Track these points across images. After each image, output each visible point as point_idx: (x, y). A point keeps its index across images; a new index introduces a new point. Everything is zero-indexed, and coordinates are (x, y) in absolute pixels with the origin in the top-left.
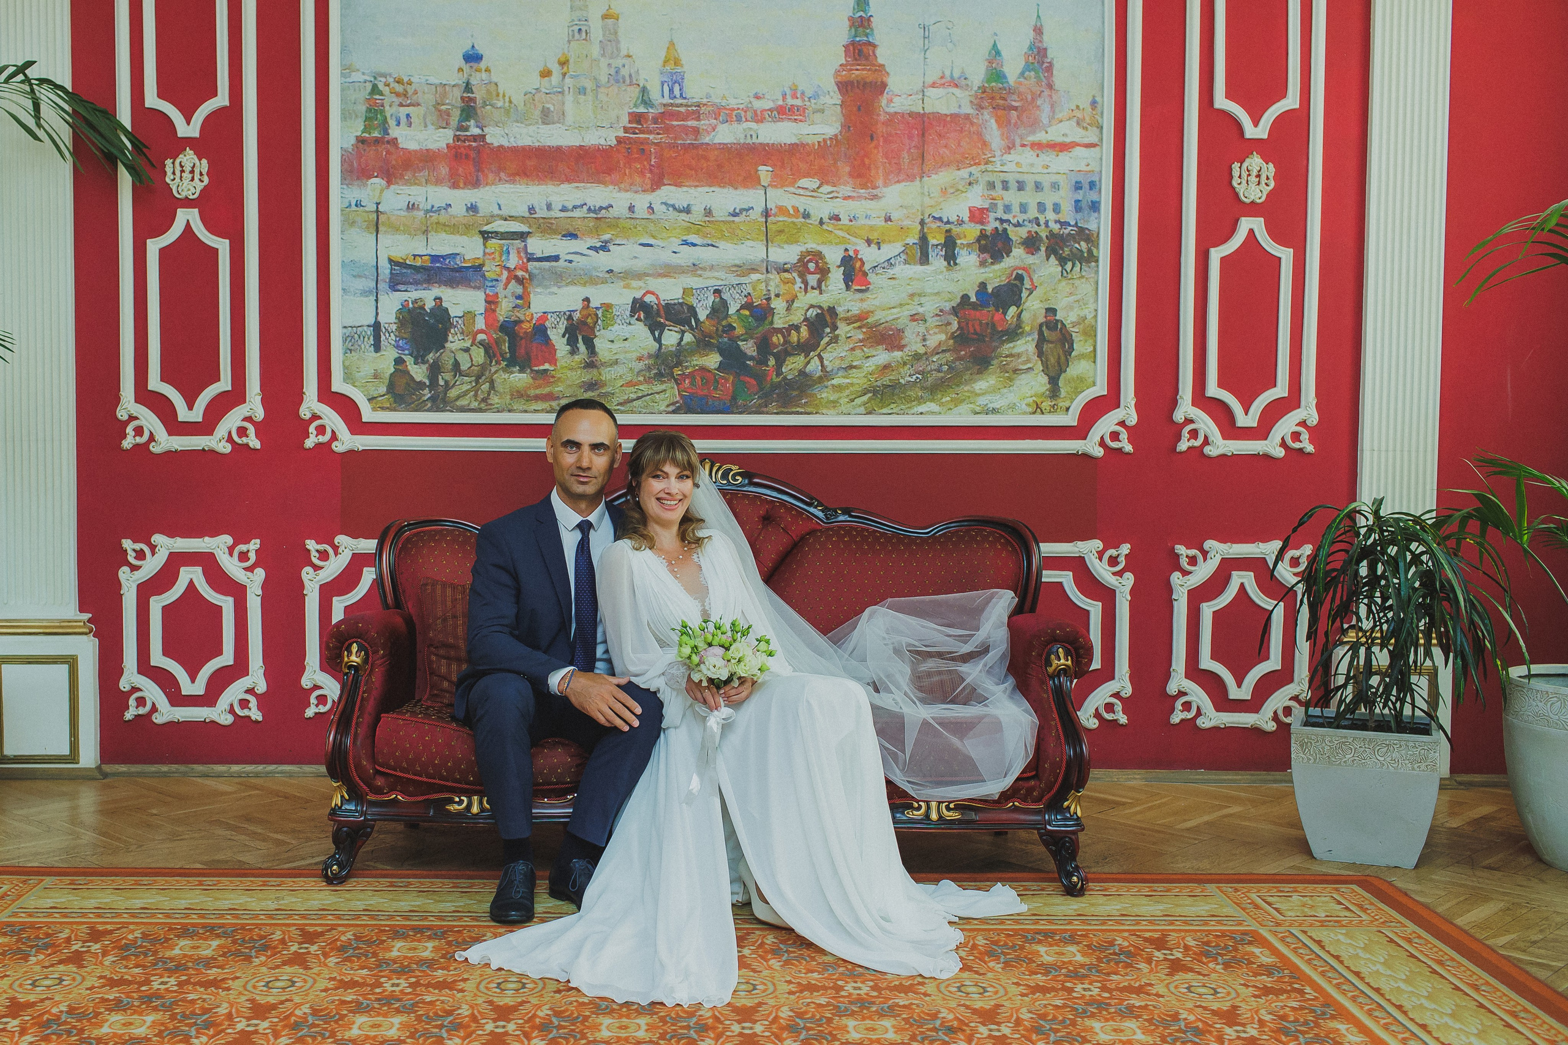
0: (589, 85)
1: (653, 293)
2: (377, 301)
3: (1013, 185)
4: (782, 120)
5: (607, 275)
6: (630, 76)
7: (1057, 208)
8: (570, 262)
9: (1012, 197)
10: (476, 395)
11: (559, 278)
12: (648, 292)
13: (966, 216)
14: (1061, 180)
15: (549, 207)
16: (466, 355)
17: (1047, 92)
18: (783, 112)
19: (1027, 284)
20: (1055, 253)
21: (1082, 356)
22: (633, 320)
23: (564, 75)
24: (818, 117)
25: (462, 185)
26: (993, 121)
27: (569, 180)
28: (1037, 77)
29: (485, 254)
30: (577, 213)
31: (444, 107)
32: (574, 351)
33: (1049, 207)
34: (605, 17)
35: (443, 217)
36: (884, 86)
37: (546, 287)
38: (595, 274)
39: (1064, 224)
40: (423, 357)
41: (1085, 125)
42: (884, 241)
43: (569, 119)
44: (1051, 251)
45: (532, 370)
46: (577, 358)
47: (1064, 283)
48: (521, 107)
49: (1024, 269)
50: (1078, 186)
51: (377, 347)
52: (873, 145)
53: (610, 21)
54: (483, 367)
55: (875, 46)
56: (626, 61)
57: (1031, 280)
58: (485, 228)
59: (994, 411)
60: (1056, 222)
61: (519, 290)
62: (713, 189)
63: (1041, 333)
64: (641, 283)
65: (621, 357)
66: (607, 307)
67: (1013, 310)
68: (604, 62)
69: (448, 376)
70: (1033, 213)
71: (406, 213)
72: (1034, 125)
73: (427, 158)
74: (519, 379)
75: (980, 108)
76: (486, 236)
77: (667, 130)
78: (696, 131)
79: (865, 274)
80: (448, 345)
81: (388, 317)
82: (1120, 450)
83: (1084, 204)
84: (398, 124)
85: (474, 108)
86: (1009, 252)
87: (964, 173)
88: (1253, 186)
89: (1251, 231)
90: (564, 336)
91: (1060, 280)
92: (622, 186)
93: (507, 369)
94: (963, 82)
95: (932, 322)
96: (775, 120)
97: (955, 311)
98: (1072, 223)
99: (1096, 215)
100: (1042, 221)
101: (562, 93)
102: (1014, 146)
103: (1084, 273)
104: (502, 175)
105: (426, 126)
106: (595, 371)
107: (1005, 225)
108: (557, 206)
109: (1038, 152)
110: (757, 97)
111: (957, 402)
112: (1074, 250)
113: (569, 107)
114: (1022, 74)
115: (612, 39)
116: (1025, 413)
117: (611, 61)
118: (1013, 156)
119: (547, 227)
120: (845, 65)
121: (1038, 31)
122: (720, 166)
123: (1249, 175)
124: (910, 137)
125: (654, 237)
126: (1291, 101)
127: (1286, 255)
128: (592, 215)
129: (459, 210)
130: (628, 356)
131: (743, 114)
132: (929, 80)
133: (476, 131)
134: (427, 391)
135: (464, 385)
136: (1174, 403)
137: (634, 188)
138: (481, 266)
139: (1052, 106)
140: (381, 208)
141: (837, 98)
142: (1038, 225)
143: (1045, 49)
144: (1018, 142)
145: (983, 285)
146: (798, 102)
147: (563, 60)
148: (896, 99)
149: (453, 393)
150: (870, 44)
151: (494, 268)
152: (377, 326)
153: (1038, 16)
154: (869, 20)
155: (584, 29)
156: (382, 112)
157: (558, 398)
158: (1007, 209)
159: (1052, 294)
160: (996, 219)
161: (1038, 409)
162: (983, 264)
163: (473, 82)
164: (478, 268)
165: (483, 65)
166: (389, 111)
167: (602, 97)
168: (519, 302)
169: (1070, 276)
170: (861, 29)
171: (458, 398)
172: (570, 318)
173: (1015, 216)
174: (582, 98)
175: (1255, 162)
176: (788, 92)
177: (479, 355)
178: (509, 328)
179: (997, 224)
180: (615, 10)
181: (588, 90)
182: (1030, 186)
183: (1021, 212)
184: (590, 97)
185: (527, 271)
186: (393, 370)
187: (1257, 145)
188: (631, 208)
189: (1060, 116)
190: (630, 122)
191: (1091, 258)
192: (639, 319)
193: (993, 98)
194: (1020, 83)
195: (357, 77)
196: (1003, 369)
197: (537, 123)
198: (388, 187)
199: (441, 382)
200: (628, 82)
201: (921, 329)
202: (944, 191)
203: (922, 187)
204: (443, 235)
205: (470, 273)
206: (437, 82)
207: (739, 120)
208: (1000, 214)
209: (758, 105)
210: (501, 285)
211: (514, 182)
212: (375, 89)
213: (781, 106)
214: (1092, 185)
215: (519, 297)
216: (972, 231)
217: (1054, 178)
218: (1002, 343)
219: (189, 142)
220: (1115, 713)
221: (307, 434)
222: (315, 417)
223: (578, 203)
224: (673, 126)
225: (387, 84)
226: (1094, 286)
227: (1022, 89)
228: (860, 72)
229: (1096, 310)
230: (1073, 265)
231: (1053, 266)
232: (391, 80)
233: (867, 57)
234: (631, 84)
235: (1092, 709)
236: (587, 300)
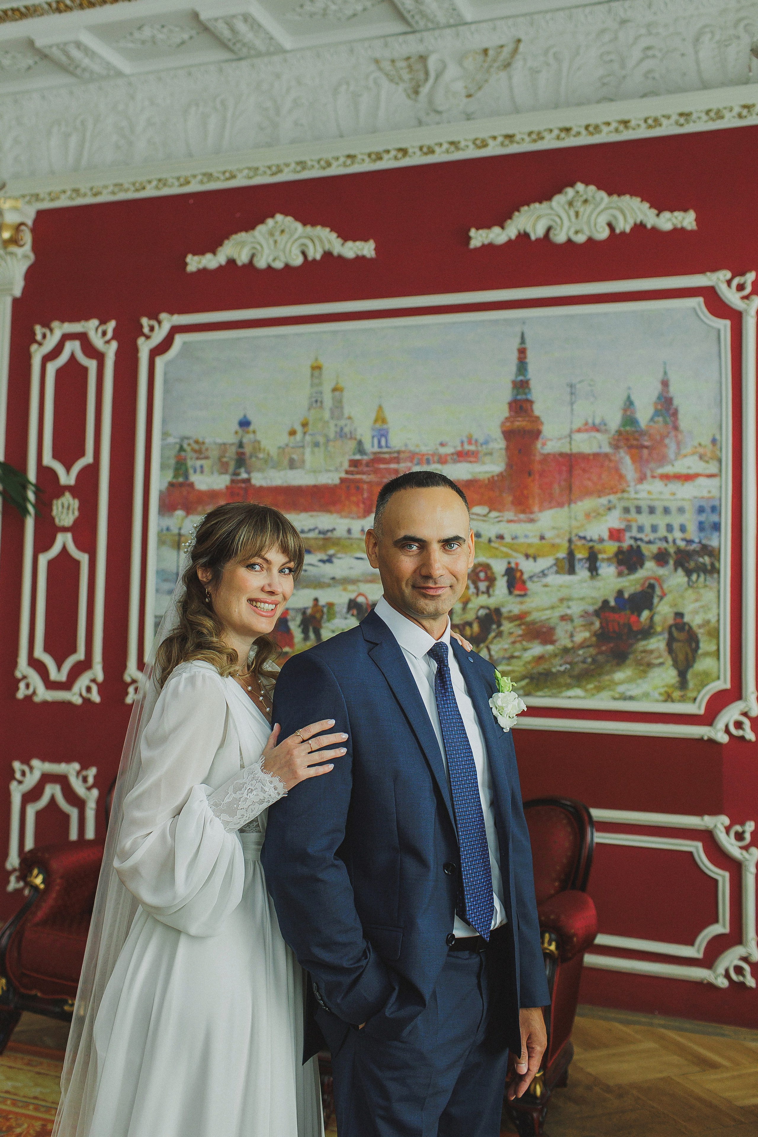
0: (321, 440)
1: (363, 595)
3: (645, 509)
4: (460, 462)
5: (331, 581)
6: (351, 433)
7: (683, 529)
9: (645, 520)
12: (360, 594)
13: (606, 535)
14: (687, 505)
17: (673, 433)
18: (461, 456)
19: (658, 592)
20: (683, 566)
21: (707, 654)
22: (349, 616)
23: (305, 433)
24: (487, 459)
26: (628, 458)
27: (306, 510)
28: (666, 423)
30: (311, 535)
31: (224, 460)
32: (306, 637)
33: (676, 527)
34: (334, 390)
36: (539, 432)
38: (322, 580)
39: (689, 542)
41: (707, 459)
42: (539, 556)
43: (308, 465)
44: (679, 564)
47: (690, 591)
48: (275, 457)
49: (655, 579)
50: (701, 510)
52: (531, 479)
53: (337, 393)
55: (532, 402)
56: (347, 422)
57: (662, 588)
59: (631, 698)
60: (683, 539)
63: (670, 633)
64: (354, 588)
66: (330, 605)
67: (646, 614)
68: (332, 423)
70: (662, 532)
72: (663, 460)
73: (212, 496)
75: (617, 447)
77: (376, 471)
79: (524, 582)
82: (743, 738)
83: (707, 525)
84: (195, 472)
85: (244, 460)
86: (642, 565)
87: (604, 500)
90: (299, 626)
91: (686, 589)
92: (343, 514)
94: (603, 428)
95: (578, 622)
96: (455, 462)
97: (597, 613)
98: (697, 541)
99: (718, 534)
100: (670, 539)
101: (303, 446)
102: (646, 477)
103: (707, 583)
105: (213, 473)
107: (639, 543)
109: (666, 482)
110: (442, 445)
111: (599, 689)
112: (699, 564)
113: (308, 457)
114: (652, 419)
115: (338, 405)
116: (657, 701)
117: (337, 422)
118: (645, 486)
120: (509, 418)
121: (665, 384)
124: (560, 472)
128: (321, 536)
131: (431, 458)
132: (575, 427)
133: (244, 476)
137: (352, 516)
139: (678, 444)
140: (183, 532)
141: (503, 444)
143: (672, 399)
144: (649, 474)
145: (620, 593)
146: (472, 448)
147: (304, 422)
148: (549, 443)
150: (528, 400)
153: (665, 372)
154: (527, 382)
155: (319, 399)
156: (185, 464)
158: (641, 529)
159: (680, 600)
160: (631, 538)
161: (668, 698)
162: (620, 574)
163: (245, 440)
165: (251, 428)
166: (190, 463)
167: (330, 448)
169: (695, 585)
170: (521, 390)
172: (304, 613)
173: (648, 535)
174: (316, 450)
176: (465, 440)
179: (632, 542)
180: (341, 384)
181: (321, 444)
182: (659, 510)
183: (652, 531)
184: (322, 448)
188: (349, 531)
189: (684, 452)
190: (350, 466)
191: (714, 570)
192: (353, 615)
193: (627, 440)
194: (651, 427)
195: (171, 440)
196: (639, 663)
197: (285, 469)
198: (187, 517)
200: (349, 436)
201: (569, 627)
202: (588, 516)
203: (570, 512)
206: (220, 441)
207: (428, 462)
208: (634, 533)
209: (443, 451)
212: (182, 449)
213: (460, 451)
214: (714, 509)
216: (611, 548)
217: (680, 504)
218: (638, 640)
219: (68, 488)
220: (744, 976)
221: (127, 694)
222: (134, 681)
223: (312, 527)
224: (379, 469)
225: (189, 445)
226: (716, 594)
227: (652, 431)
228: (520, 423)
229: (719, 615)
230: (698, 576)
231: (680, 578)
232: (191, 441)
233: (526, 411)
234: (351, 438)
235: (721, 970)
236: (316, 600)
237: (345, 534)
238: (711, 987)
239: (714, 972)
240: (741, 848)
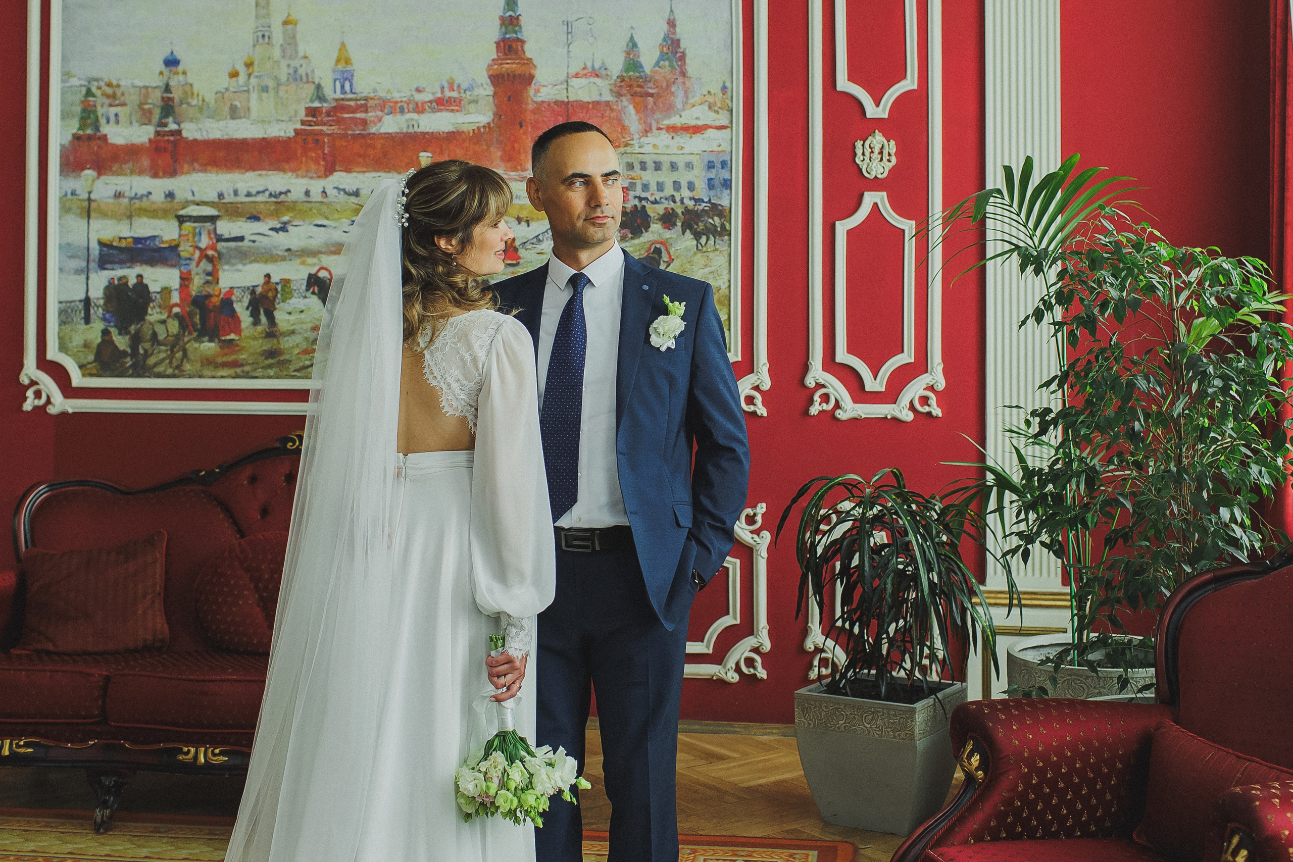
0: (271, 84)
1: (326, 269)
2: (88, 278)
3: (649, 165)
4: (440, 111)
5: (286, 254)
6: (307, 75)
7: (691, 186)
8: (254, 241)
9: (650, 177)
10: (171, 363)
11: (245, 256)
12: (322, 269)
14: (694, 159)
15: (236, 193)
16: (162, 327)
17: (680, 80)
18: (441, 104)
19: (665, 257)
20: (690, 228)
22: (309, 294)
23: (250, 75)
24: (472, 107)
25: (161, 174)
26: (631, 107)
27: (253, 169)
28: (671, 66)
29: (180, 235)
30: (260, 198)
31: (146, 107)
32: (256, 322)
33: (684, 185)
34: (285, 23)
35: (145, 204)
36: (531, 77)
37: (233, 265)
38: (275, 252)
39: (698, 201)
40: (126, 328)
41: (716, 109)
42: (532, 219)
43: (254, 114)
44: (687, 226)
45: (220, 341)
46: (259, 329)
47: (699, 255)
48: (212, 104)
49: (661, 243)
50: (711, 166)
51: (87, 320)
52: (522, 131)
53: (290, 27)
54: (178, 337)
55: (523, 42)
56: (302, 61)
57: (669, 253)
58: (182, 212)
60: (691, 199)
61: (209, 268)
62: (379, 174)
64: (315, 260)
65: (297, 327)
66: (286, 282)
68: (284, 63)
69: (147, 345)
70: (669, 191)
71: (112, 201)
72: (669, 109)
73: (131, 152)
74: (208, 347)
75: (619, 95)
76: (181, 220)
77: (339, 122)
78: (364, 122)
79: (516, 250)
80: (148, 318)
81: (97, 292)
82: (754, 414)
83: (716, 183)
84: (108, 122)
85: (172, 107)
86: (647, 228)
88: (876, 163)
89: (876, 205)
90: (247, 309)
91: (695, 254)
92: (300, 173)
93: (198, 339)
94: (604, 72)
96: (434, 111)
98: (706, 200)
99: (728, 191)
100: (678, 199)
101: (248, 91)
102: (651, 129)
103: (717, 247)
104: (196, 165)
105: (131, 123)
106: (275, 341)
107: (644, 203)
108: (243, 191)
109: (673, 134)
110: (418, 90)
112: (708, 225)
113: (254, 104)
114: (657, 64)
115: (291, 41)
117: (290, 62)
118: (650, 139)
119: (234, 211)
120: (497, 60)
121: (672, 24)
122: (385, 154)
123: (872, 152)
125: (327, 218)
126: (910, 83)
127: (908, 226)
128: (273, 199)
129: (158, 197)
130: (304, 326)
131: (405, 106)
132: (572, 71)
133: (173, 127)
134: (128, 359)
135: (161, 353)
136: (806, 368)
137: (310, 175)
138: (177, 246)
139: (686, 92)
140: (93, 196)
141: (490, 90)
142: (674, 202)
143: (678, 41)
144: (654, 126)
146: (454, 94)
147: (248, 62)
148: (543, 90)
149: (151, 361)
150: (519, 40)
151: (188, 248)
152: (87, 301)
153: (671, 11)
154: (517, 18)
155: (267, 34)
156: (95, 112)
157: (242, 365)
158: (645, 187)
159: (688, 265)
160: (635, 197)
162: (623, 238)
163: (172, 83)
164: (174, 248)
165: (180, 68)
166: (100, 111)
167: (281, 94)
168: (209, 278)
169: (704, 249)
170: (510, 28)
171: (156, 364)
172: (253, 292)
173: (653, 194)
174: (265, 95)
175: (878, 139)
176: (446, 85)
177: (174, 327)
178: (200, 302)
179: (636, 202)
180: (293, 17)
181: (270, 89)
182: (666, 166)
183: (658, 190)
184: (272, 93)
185: (216, 250)
186: (99, 340)
187: (878, 124)
188: (307, 193)
189: (691, 101)
190: (307, 115)
191: (725, 232)
192: (313, 293)
193: (630, 86)
194: (656, 72)
195: (74, 82)
197: (226, 118)
198: (98, 177)
199: (141, 351)
200: (305, 79)
204: (145, 220)
205: (167, 253)
206: (141, 84)
207: (402, 111)
208: (639, 192)
209: (419, 97)
210: (194, 264)
211: (205, 171)
212: (89, 93)
213: (439, 98)
214: (724, 164)
215: (209, 274)
217: (688, 158)
220: (755, 668)
221: (25, 399)
222: (33, 383)
223: (261, 189)
224: (344, 119)
225: (99, 88)
226: (727, 258)
227: (657, 77)
228: (510, 66)
229: (730, 281)
230: (708, 239)
231: (688, 240)
232: (102, 84)
233: (516, 52)
234: (307, 82)
235: (731, 664)
236: (268, 276)
237: (302, 197)
238: (721, 683)
239: (724, 667)
240: (752, 532)
